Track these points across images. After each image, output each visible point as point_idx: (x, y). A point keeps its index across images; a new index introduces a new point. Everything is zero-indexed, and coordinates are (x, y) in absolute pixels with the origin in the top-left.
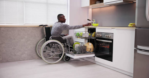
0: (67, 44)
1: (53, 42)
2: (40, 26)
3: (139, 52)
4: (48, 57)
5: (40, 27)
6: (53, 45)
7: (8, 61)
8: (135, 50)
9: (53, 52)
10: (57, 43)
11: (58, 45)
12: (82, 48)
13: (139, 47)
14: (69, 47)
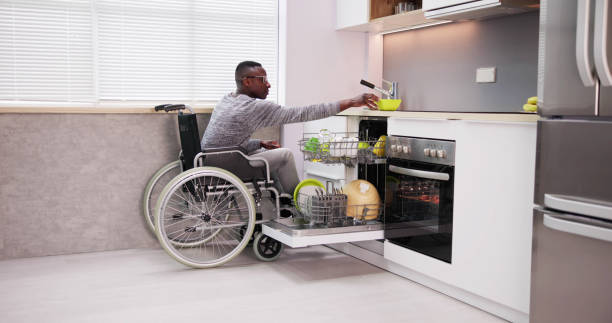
0: (267, 185)
1: (208, 178)
2: (158, 108)
3: (549, 221)
4: (184, 238)
5: (160, 112)
6: (210, 188)
7: (27, 255)
8: (535, 212)
9: (207, 218)
10: (223, 181)
11: (231, 189)
12: (329, 204)
13: (551, 200)
14: (278, 197)
